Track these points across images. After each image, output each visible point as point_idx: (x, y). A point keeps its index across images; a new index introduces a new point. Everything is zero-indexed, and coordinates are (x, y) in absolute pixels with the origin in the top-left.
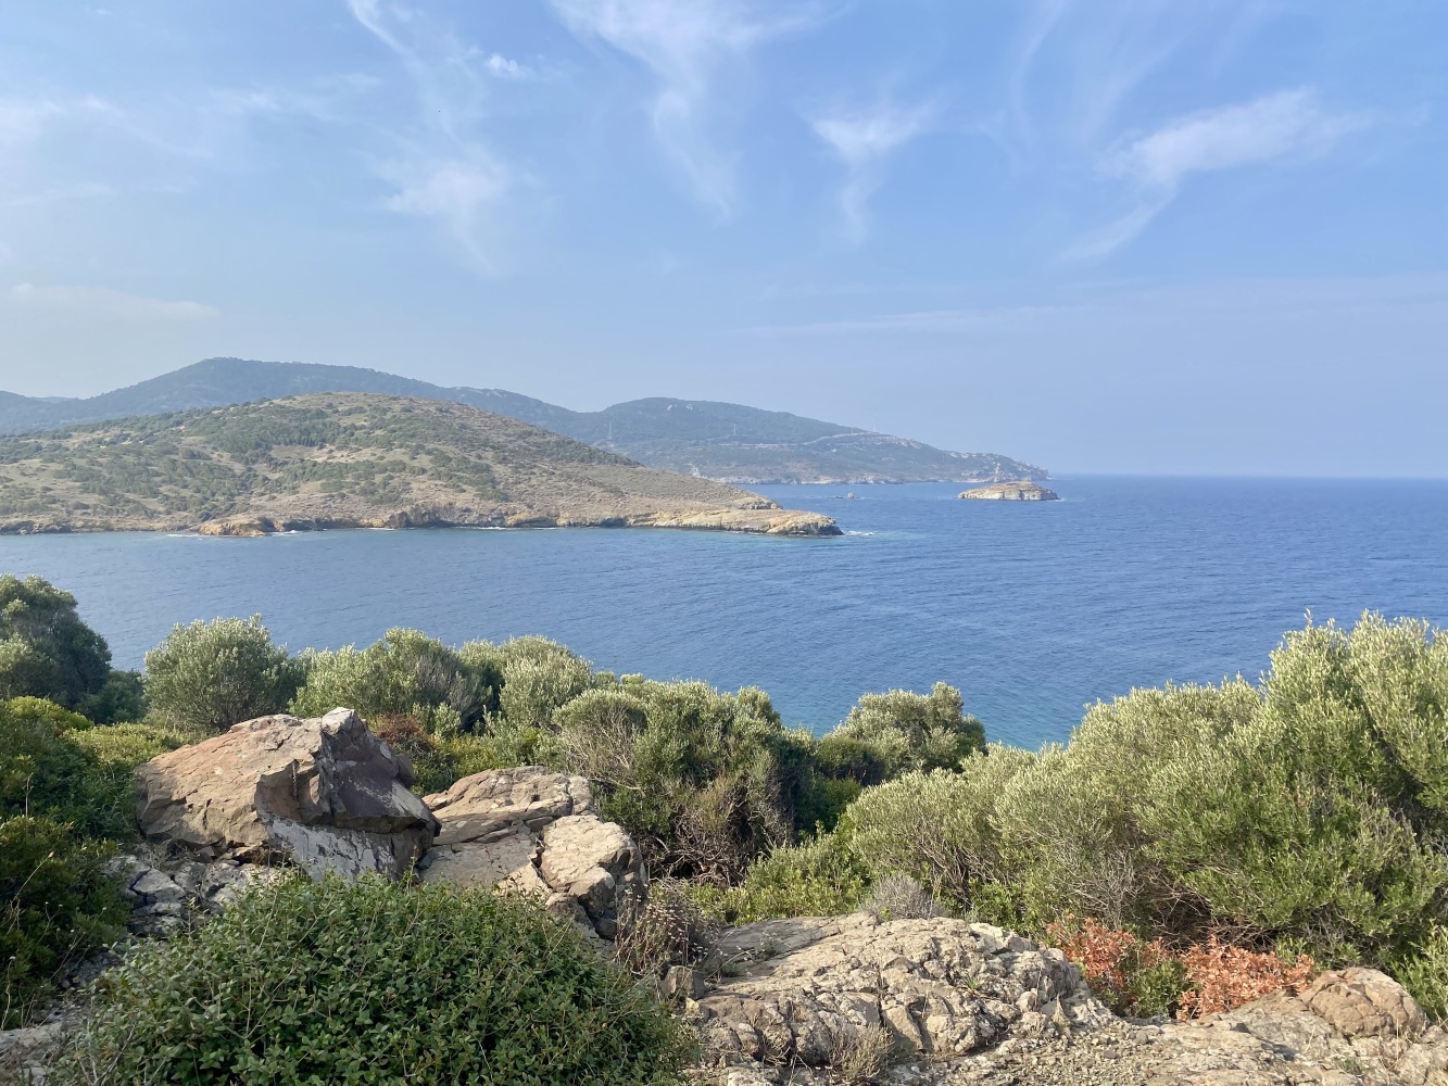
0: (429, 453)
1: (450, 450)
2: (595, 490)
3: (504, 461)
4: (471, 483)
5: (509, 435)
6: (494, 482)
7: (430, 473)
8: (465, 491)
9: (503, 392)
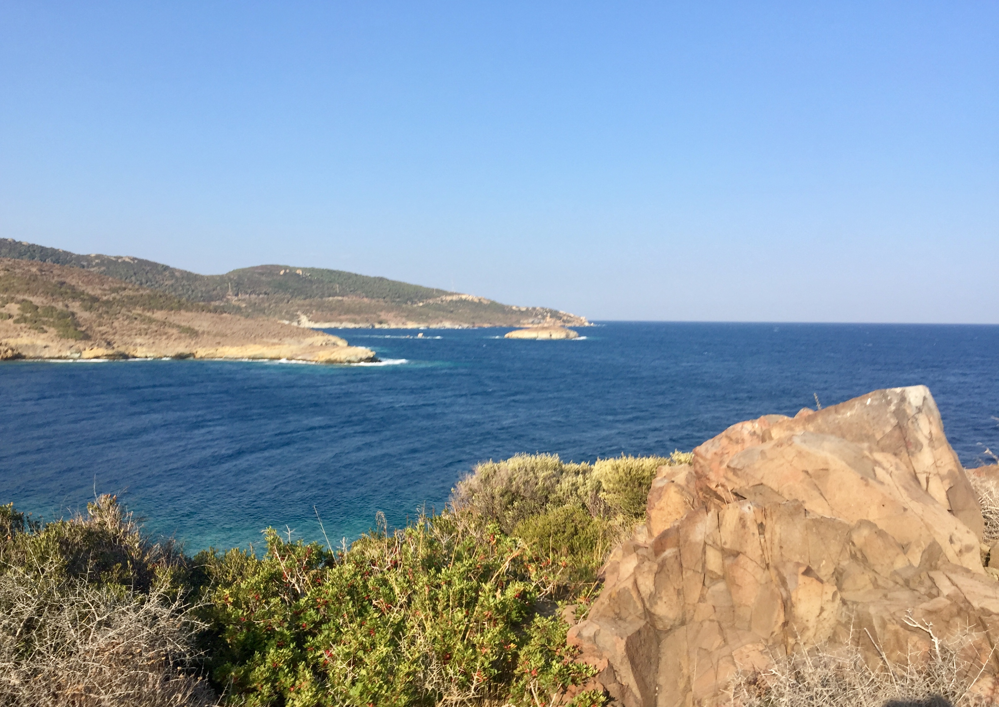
0: (17, 303)
1: (37, 300)
2: (175, 331)
3: (90, 309)
4: (53, 325)
5: (105, 290)
6: (77, 325)
7: (16, 318)
8: (46, 332)
9: (134, 259)
